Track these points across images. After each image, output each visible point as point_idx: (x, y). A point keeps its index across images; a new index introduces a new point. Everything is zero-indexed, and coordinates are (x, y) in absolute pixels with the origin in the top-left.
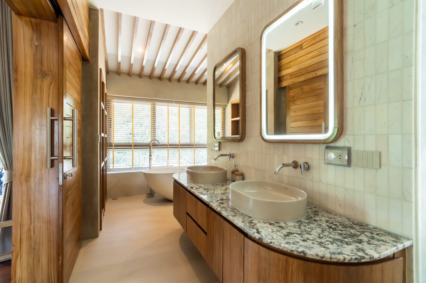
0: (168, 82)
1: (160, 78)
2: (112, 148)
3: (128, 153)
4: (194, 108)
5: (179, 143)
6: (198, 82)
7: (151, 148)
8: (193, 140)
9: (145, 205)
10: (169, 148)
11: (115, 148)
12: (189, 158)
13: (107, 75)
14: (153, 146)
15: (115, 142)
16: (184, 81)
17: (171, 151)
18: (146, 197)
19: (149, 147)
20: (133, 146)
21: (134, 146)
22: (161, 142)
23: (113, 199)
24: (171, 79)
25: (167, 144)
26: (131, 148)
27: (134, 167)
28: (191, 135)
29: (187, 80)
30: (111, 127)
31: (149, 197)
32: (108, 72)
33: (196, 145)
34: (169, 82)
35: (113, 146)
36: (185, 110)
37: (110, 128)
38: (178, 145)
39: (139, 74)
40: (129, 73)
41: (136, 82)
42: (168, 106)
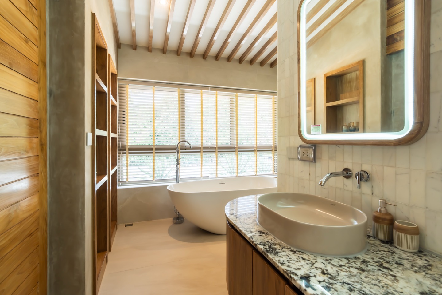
0: (201, 60)
1: (191, 54)
2: (126, 153)
3: (147, 159)
4: (237, 96)
5: (217, 145)
6: (243, 59)
7: (179, 152)
8: (235, 141)
9: (172, 239)
10: (203, 152)
11: (129, 153)
12: (228, 166)
13: (119, 49)
14: (181, 149)
15: (129, 144)
16: (224, 58)
17: (206, 156)
18: (173, 223)
19: (176, 151)
20: (154, 149)
21: (156, 149)
22: (193, 144)
23: (126, 226)
24: (205, 56)
25: (201, 147)
26: (152, 153)
27: (155, 179)
28: (232, 134)
29: (227, 57)
30: (124, 123)
31: (176, 223)
32: (118, 45)
33: (239, 148)
34: (203, 59)
35: (127, 150)
36: (224, 98)
37: (123, 125)
38: (216, 148)
39: (162, 48)
40: (149, 47)
41: (158, 59)
42: (202, 94)
